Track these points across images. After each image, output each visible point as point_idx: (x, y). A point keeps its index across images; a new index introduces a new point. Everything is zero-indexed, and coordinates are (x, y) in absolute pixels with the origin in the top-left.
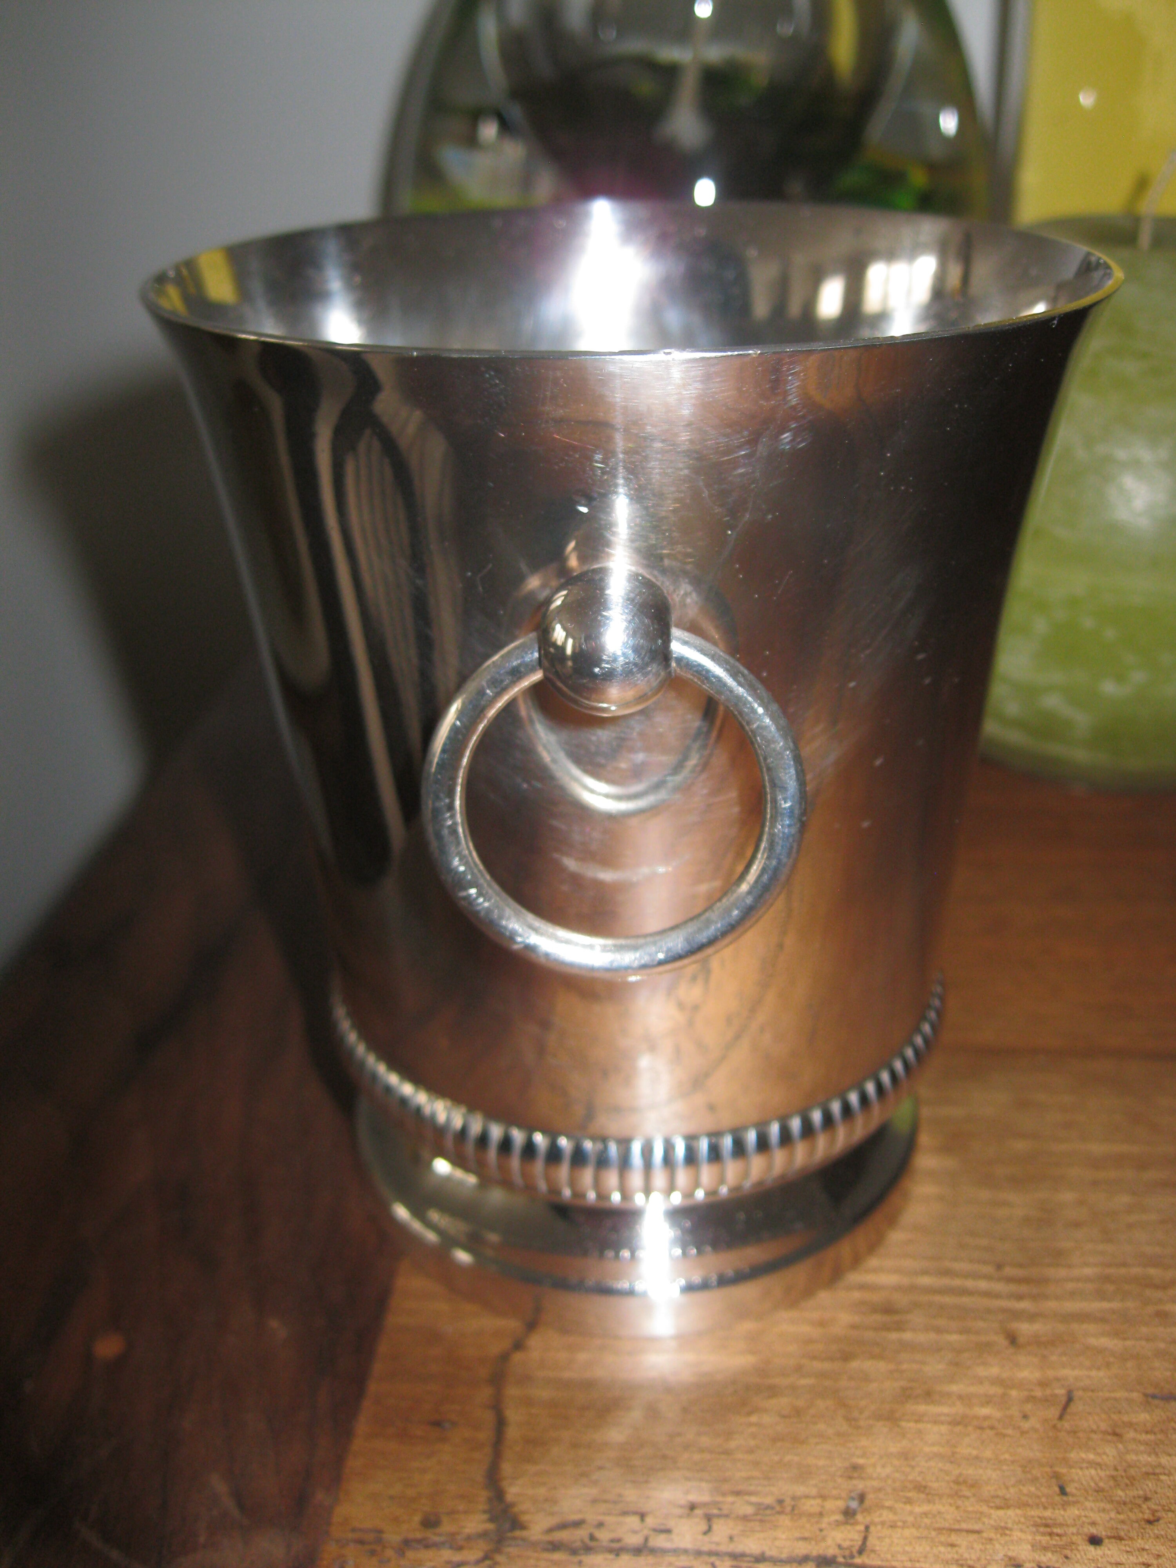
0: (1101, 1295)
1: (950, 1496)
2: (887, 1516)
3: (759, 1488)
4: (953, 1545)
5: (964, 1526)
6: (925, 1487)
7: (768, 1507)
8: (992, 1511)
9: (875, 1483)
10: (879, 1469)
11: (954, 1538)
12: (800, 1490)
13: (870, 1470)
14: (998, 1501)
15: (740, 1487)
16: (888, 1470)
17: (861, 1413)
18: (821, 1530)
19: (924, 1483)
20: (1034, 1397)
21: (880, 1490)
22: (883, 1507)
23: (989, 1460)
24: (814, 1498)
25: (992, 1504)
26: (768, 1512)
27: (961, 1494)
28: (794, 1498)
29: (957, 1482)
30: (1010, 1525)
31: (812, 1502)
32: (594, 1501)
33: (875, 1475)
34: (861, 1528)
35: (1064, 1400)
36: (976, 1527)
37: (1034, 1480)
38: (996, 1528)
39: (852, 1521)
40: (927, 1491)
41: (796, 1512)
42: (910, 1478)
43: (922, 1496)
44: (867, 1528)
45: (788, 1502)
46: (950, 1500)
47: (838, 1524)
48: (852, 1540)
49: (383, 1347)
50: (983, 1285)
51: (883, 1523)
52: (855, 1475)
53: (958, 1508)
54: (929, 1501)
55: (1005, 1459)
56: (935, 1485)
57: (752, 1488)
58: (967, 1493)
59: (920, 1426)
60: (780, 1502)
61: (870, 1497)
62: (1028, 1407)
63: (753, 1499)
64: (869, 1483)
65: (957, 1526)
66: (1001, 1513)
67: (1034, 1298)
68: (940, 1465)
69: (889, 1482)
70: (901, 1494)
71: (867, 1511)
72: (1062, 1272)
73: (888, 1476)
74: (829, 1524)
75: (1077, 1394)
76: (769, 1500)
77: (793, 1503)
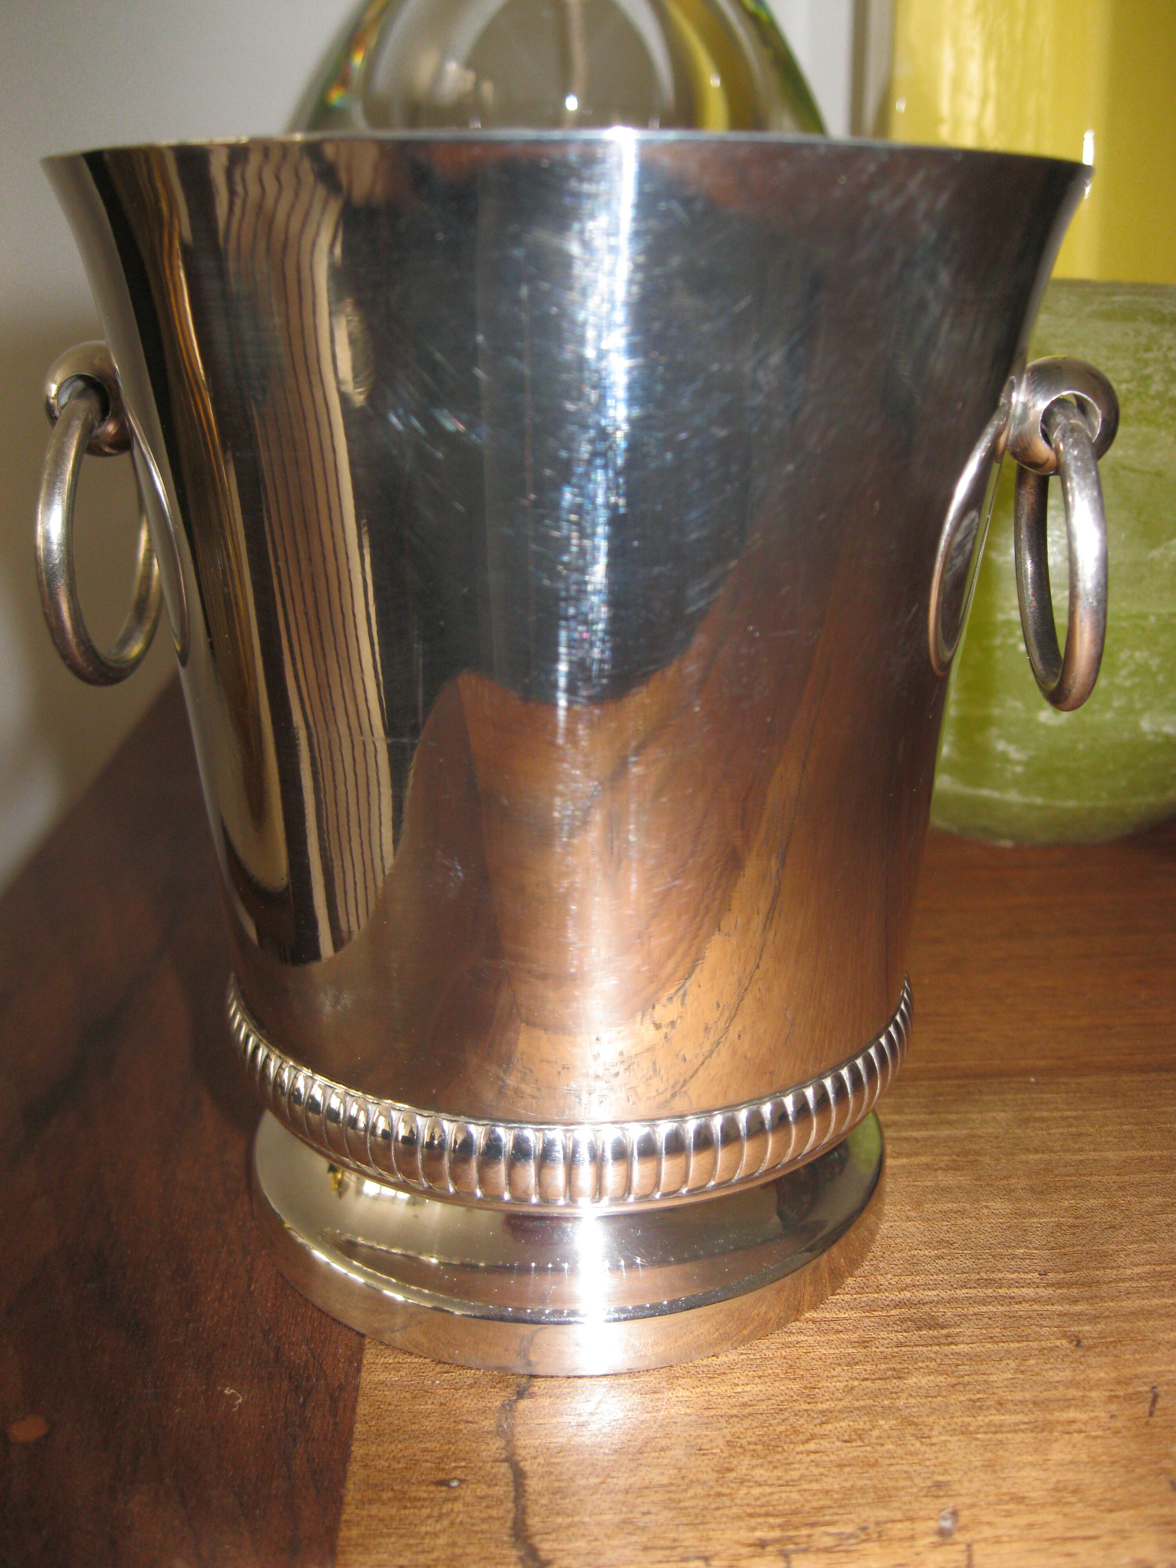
0: (1157, 1291)
1: (1053, 1504)
2: (987, 1532)
3: (836, 1517)
4: (1069, 1555)
5: (1077, 1533)
6: (1023, 1498)
7: (850, 1536)
8: (1104, 1515)
9: (967, 1500)
10: (966, 1484)
11: (1069, 1547)
12: (883, 1514)
13: (956, 1486)
14: (1107, 1504)
15: (813, 1519)
16: (976, 1485)
17: (932, 1429)
18: (918, 1554)
19: (1021, 1495)
20: (1117, 1397)
21: (973, 1506)
22: (981, 1523)
23: (1086, 1464)
24: (900, 1521)
25: (1102, 1508)
26: (853, 1541)
27: (1064, 1500)
28: (878, 1524)
29: (1056, 1490)
30: (1128, 1527)
31: (899, 1526)
32: (646, 1549)
33: (963, 1492)
34: (962, 1547)
35: (1150, 1396)
36: (1092, 1533)
37: (1141, 1478)
38: (1113, 1532)
39: (950, 1541)
40: (1027, 1501)
41: (884, 1538)
42: (1004, 1490)
43: (1022, 1507)
44: (969, 1546)
45: (872, 1528)
46: (1056, 1509)
47: (936, 1546)
48: (956, 1561)
49: (363, 1408)
50: (1029, 1292)
51: (985, 1540)
52: (941, 1493)
53: (1065, 1515)
54: (1031, 1512)
55: (1104, 1461)
56: (1034, 1495)
57: (827, 1518)
58: (1072, 1499)
59: (999, 1436)
60: (864, 1529)
61: (965, 1516)
62: (1113, 1407)
63: (831, 1529)
64: (960, 1500)
65: (1070, 1534)
66: (1114, 1515)
67: (1089, 1300)
68: (1034, 1474)
69: (982, 1495)
70: (999, 1507)
71: (964, 1528)
72: (1112, 1274)
73: (979, 1491)
74: (924, 1546)
75: (1161, 1390)
76: (849, 1529)
77: (878, 1529)
